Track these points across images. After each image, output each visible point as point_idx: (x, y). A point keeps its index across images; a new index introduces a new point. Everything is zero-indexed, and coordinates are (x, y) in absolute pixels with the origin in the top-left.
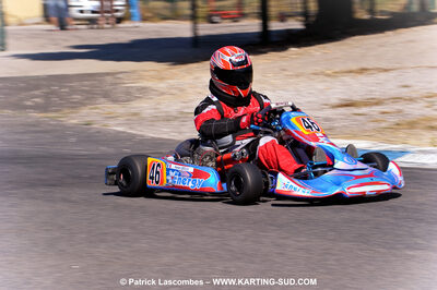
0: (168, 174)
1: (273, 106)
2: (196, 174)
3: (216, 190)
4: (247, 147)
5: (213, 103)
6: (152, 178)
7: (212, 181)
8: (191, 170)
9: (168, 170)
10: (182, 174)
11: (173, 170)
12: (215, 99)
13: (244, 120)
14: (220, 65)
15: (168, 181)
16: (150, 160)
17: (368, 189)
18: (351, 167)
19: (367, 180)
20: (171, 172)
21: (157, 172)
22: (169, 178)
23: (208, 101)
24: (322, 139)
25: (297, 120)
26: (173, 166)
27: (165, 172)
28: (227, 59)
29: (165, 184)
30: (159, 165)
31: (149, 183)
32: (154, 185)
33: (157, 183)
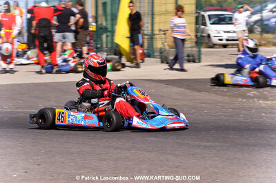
0: (69, 117)
1: (119, 85)
2: (85, 118)
3: (97, 126)
4: (108, 104)
5: (88, 82)
6: (59, 120)
7: (94, 121)
8: (83, 115)
9: (69, 115)
10: (77, 117)
11: (72, 116)
12: (88, 80)
13: (106, 93)
14: (92, 64)
15: (69, 121)
16: (57, 111)
17: (176, 125)
18: (168, 114)
21: (62, 117)
22: (70, 119)
23: (84, 81)
24: (150, 100)
26: (72, 113)
27: (67, 116)
28: (95, 61)
29: (67, 122)
30: (63, 113)
31: (57, 123)
32: (60, 123)
33: (62, 122)
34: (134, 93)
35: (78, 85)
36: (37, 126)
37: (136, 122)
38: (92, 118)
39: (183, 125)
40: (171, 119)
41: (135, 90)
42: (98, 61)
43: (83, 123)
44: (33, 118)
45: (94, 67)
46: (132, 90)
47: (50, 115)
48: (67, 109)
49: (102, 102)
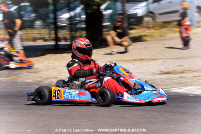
0: (64, 94)
2: (80, 94)
3: (90, 101)
5: (76, 62)
6: (55, 96)
7: (87, 97)
8: (78, 92)
9: (64, 92)
10: (72, 94)
11: (67, 92)
12: (77, 61)
14: (80, 46)
15: (64, 97)
16: (53, 88)
17: (160, 99)
18: (152, 90)
19: (159, 95)
20: (66, 93)
21: (58, 94)
22: (65, 96)
24: (135, 78)
25: (122, 69)
26: (67, 90)
28: (82, 43)
29: (63, 99)
30: (59, 90)
31: (53, 99)
32: (56, 99)
33: (58, 98)
34: (120, 72)
35: (68, 66)
36: (34, 102)
38: (85, 94)
40: (156, 94)
41: (120, 69)
42: (85, 43)
43: (77, 99)
44: (30, 96)
45: (81, 48)
46: (118, 69)
47: (47, 92)
49: (89, 81)
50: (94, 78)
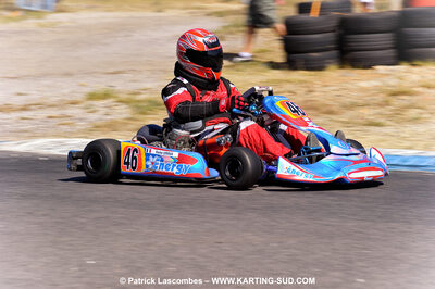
0: (147, 160)
2: (181, 160)
3: (204, 176)
6: (127, 163)
7: (198, 166)
8: (176, 154)
9: (147, 155)
11: (154, 156)
12: (185, 81)
13: (223, 103)
14: (195, 47)
15: (147, 167)
16: (123, 146)
17: (366, 175)
18: (347, 153)
19: (364, 165)
20: (151, 158)
21: (133, 158)
22: (149, 163)
23: (176, 84)
24: (310, 124)
25: (282, 103)
26: (154, 151)
27: (143, 157)
28: (200, 40)
29: (144, 169)
30: (135, 150)
31: (124, 169)
32: (130, 171)
33: (134, 169)
34: (276, 109)
35: (166, 92)
36: (82, 174)
37: (284, 168)
38: (194, 161)
39: (380, 173)
40: (355, 162)
41: (278, 104)
42: (206, 39)
43: (175, 171)
44: (76, 158)
45: (197, 52)
46: (273, 103)
47: (111, 153)
48: (143, 142)
49: (211, 128)
50: (224, 122)
